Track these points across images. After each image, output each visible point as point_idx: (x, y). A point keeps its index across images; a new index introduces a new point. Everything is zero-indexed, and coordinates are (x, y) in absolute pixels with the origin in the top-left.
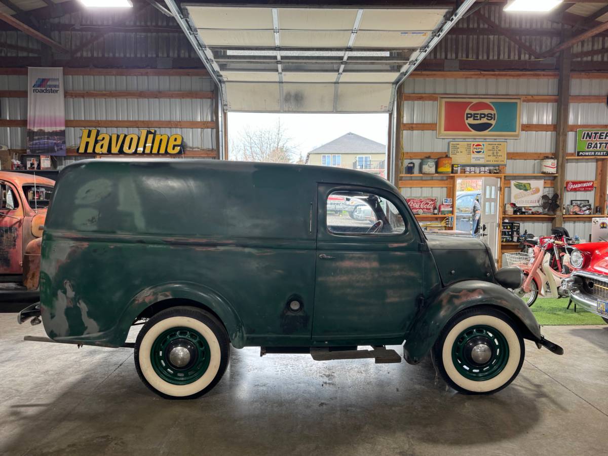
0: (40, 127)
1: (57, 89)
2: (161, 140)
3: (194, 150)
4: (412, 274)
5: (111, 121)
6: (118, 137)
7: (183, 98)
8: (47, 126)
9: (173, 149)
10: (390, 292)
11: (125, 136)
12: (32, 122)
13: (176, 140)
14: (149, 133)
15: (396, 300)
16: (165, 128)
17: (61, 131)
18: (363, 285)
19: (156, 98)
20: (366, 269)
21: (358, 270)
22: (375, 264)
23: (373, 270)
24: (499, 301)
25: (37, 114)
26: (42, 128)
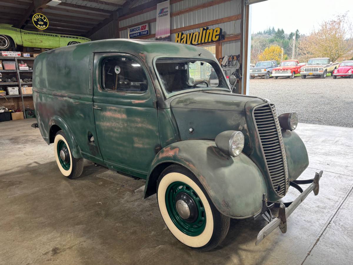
0: (160, 35)
1: (167, 13)
2: (209, 33)
3: (231, 36)
4: (150, 127)
5: (191, 26)
6: (190, 34)
7: (225, 2)
8: (163, 35)
9: (215, 37)
10: (136, 139)
11: (193, 33)
12: (157, 34)
13: (217, 31)
14: (204, 29)
15: (141, 146)
16: (215, 24)
17: (168, 36)
18: (118, 131)
19: (211, 6)
20: (119, 119)
21: (115, 119)
22: (124, 116)
23: (123, 120)
24: (187, 163)
25: (159, 29)
26: (161, 36)
